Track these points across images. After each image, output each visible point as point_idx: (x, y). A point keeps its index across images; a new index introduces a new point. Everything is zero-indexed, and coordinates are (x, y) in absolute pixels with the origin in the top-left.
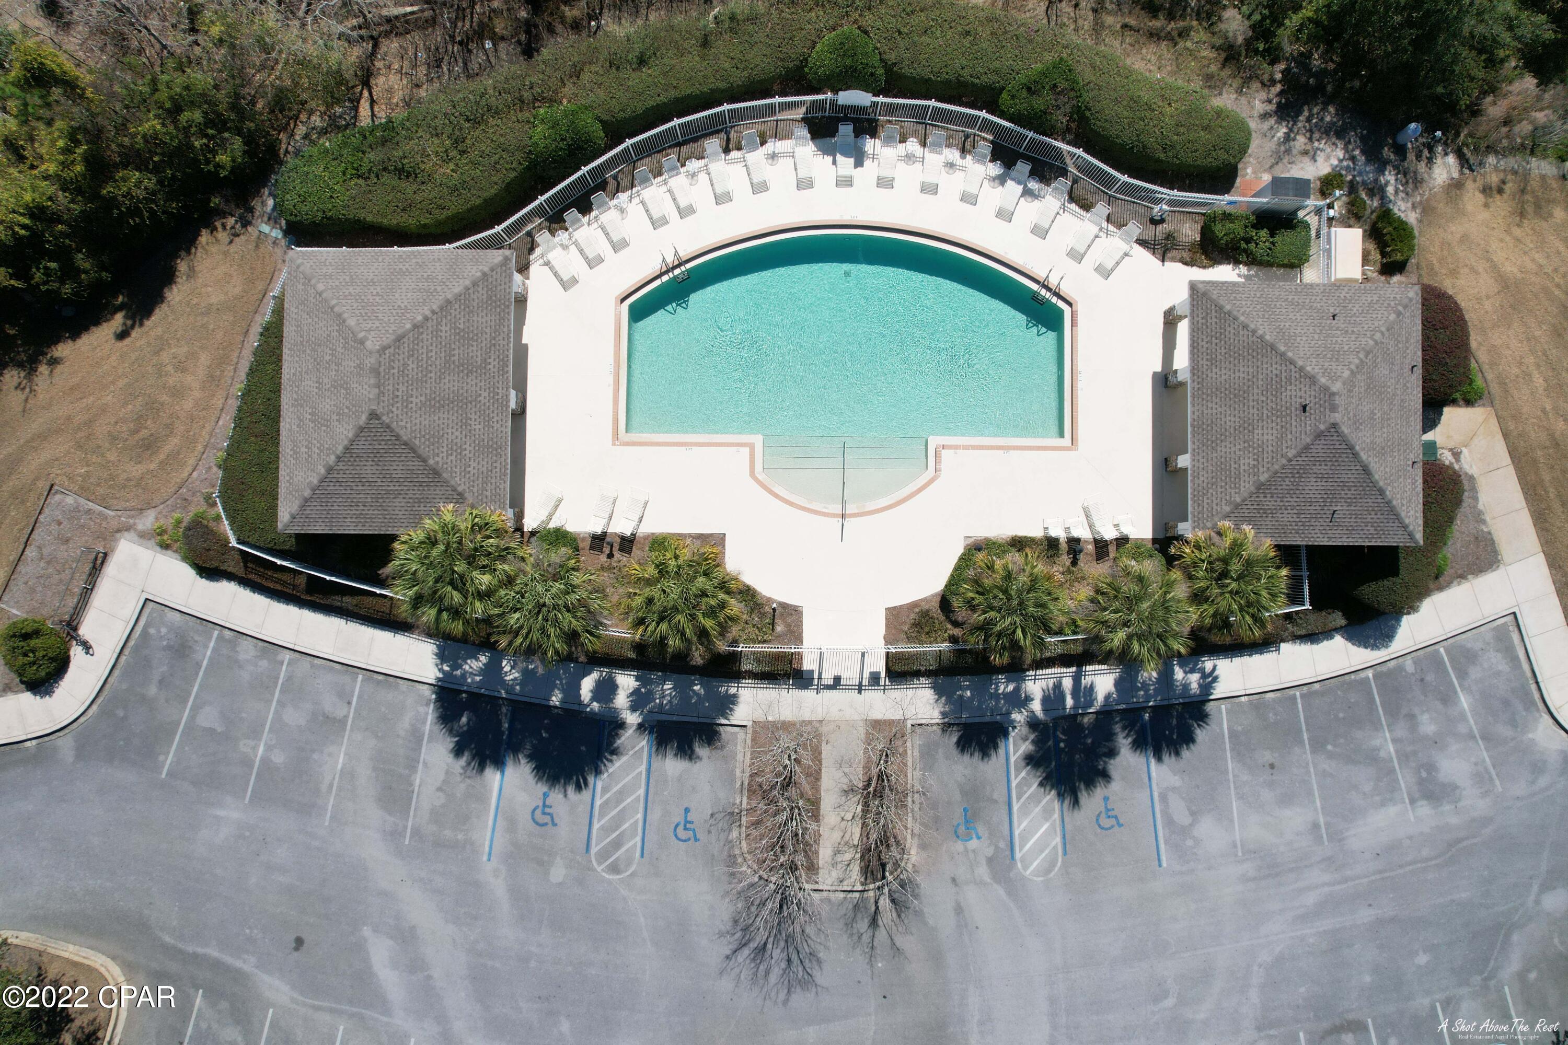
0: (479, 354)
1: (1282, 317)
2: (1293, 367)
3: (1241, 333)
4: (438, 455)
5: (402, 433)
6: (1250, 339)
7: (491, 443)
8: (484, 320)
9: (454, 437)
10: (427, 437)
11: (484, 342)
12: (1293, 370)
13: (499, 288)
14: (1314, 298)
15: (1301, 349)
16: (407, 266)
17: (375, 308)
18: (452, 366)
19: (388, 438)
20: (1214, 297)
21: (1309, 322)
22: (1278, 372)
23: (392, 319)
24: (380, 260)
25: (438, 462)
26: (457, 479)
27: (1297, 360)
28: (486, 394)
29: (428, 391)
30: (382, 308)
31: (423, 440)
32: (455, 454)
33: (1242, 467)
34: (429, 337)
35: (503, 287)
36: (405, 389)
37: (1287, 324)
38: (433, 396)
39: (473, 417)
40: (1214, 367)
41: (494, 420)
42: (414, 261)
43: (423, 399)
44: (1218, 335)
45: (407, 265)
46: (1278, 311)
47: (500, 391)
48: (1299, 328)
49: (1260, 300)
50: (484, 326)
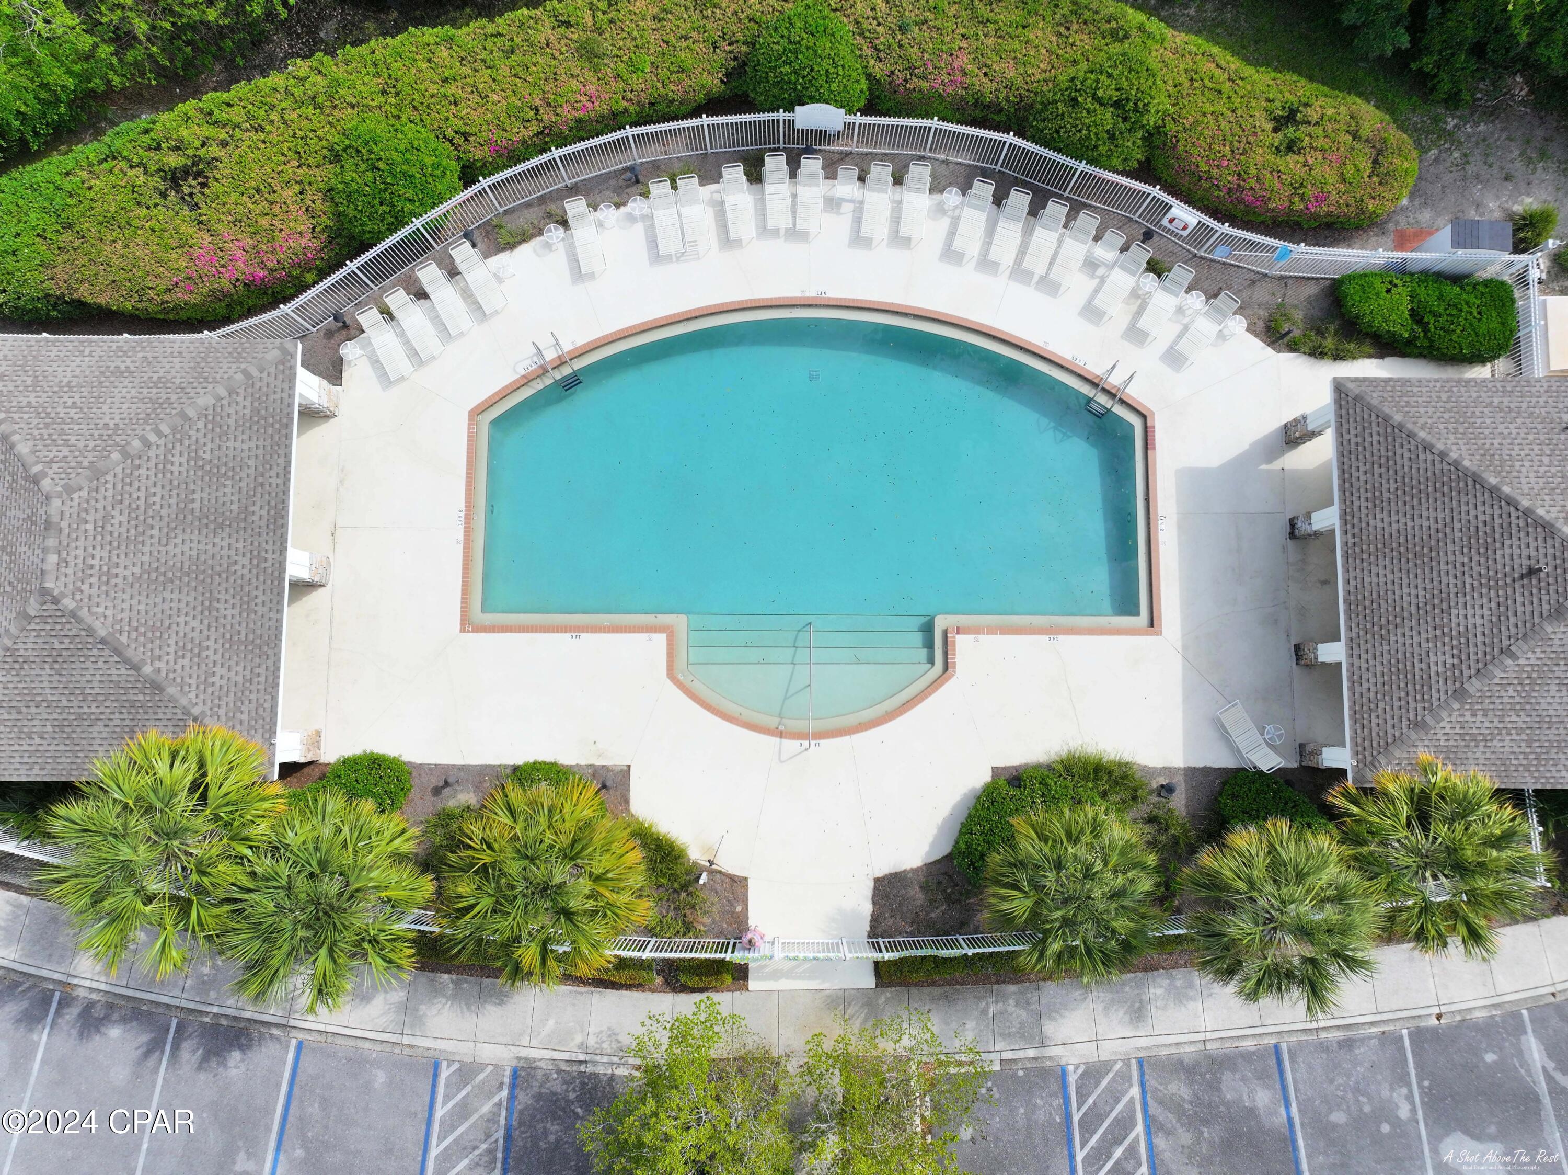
0: (235, 498)
1: (1487, 431)
2: (1512, 509)
3: (1422, 457)
4: (160, 658)
5: (97, 625)
6: (1438, 466)
7: (251, 637)
8: (245, 447)
9: (188, 629)
10: (142, 629)
11: (246, 480)
12: (1514, 514)
13: (272, 397)
14: (1534, 400)
15: (1524, 481)
16: (128, 363)
17: (66, 427)
18: (190, 517)
19: (74, 632)
20: (1375, 402)
21: (1531, 437)
22: (1488, 518)
23: (91, 444)
24: (87, 352)
25: (159, 670)
26: (192, 695)
27: (1519, 498)
28: (246, 561)
29: (146, 559)
30: (76, 427)
31: (134, 635)
32: (188, 655)
33: (1433, 669)
34: (151, 473)
35: (278, 396)
36: (105, 554)
37: (1496, 442)
38: (155, 565)
39: (222, 597)
40: (1378, 510)
41: (259, 601)
42: (140, 355)
43: (137, 570)
44: (1383, 460)
45: (128, 360)
46: (1479, 421)
47: (269, 556)
48: (1516, 448)
49: (1448, 406)
50: (245, 455)
